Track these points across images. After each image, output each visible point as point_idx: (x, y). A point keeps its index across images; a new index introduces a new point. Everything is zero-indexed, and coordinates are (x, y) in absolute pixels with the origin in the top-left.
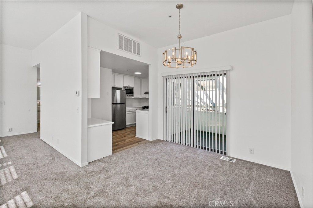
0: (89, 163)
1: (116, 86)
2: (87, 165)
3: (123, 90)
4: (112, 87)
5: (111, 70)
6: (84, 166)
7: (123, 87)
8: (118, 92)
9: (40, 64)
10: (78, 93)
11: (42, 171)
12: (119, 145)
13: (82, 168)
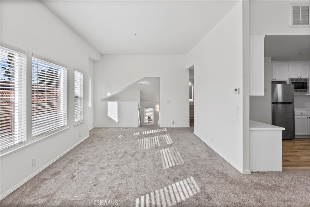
0: (252, 172)
1: (277, 79)
2: (249, 173)
3: (288, 83)
4: (272, 81)
5: (270, 58)
6: (246, 174)
7: (288, 79)
8: (279, 87)
9: (193, 66)
10: (237, 90)
11: (205, 164)
12: (289, 161)
13: (243, 174)
